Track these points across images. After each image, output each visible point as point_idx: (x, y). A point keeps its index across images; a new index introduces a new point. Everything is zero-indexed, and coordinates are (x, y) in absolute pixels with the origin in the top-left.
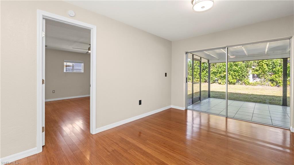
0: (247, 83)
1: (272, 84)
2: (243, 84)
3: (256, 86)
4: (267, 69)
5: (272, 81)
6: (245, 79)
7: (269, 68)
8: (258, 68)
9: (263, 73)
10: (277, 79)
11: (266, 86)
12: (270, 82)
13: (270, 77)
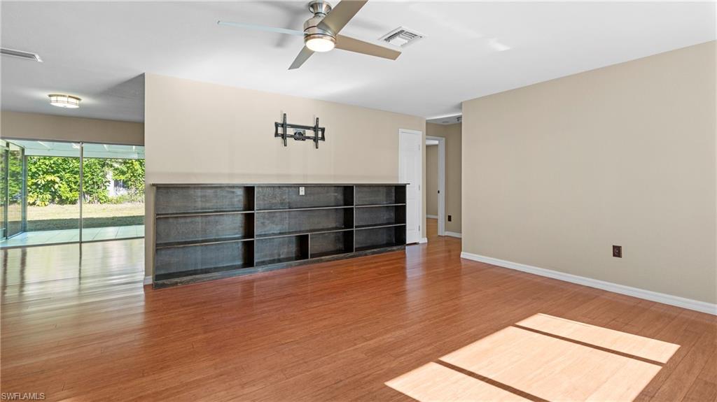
0: (104, 198)
2: (96, 201)
3: (121, 203)
6: (100, 190)
8: (125, 169)
9: (133, 179)
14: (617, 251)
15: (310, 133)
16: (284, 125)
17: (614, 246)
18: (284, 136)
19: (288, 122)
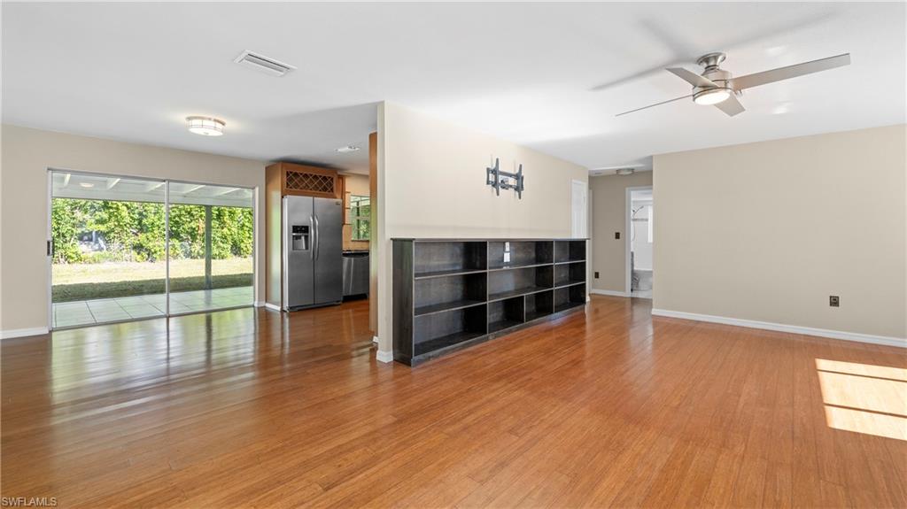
0: (74, 256)
1: (139, 257)
2: (62, 260)
3: (99, 262)
4: (128, 220)
5: (138, 248)
6: (68, 245)
7: (131, 218)
8: (106, 216)
9: (118, 230)
10: (151, 244)
11: (125, 262)
12: (134, 253)
13: (133, 240)
14: (834, 302)
15: (512, 181)
16: (495, 172)
17: (831, 297)
18: (495, 184)
19: (501, 169)
